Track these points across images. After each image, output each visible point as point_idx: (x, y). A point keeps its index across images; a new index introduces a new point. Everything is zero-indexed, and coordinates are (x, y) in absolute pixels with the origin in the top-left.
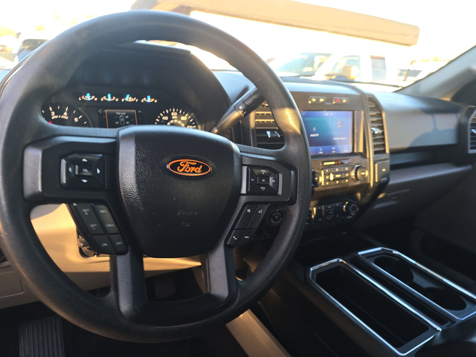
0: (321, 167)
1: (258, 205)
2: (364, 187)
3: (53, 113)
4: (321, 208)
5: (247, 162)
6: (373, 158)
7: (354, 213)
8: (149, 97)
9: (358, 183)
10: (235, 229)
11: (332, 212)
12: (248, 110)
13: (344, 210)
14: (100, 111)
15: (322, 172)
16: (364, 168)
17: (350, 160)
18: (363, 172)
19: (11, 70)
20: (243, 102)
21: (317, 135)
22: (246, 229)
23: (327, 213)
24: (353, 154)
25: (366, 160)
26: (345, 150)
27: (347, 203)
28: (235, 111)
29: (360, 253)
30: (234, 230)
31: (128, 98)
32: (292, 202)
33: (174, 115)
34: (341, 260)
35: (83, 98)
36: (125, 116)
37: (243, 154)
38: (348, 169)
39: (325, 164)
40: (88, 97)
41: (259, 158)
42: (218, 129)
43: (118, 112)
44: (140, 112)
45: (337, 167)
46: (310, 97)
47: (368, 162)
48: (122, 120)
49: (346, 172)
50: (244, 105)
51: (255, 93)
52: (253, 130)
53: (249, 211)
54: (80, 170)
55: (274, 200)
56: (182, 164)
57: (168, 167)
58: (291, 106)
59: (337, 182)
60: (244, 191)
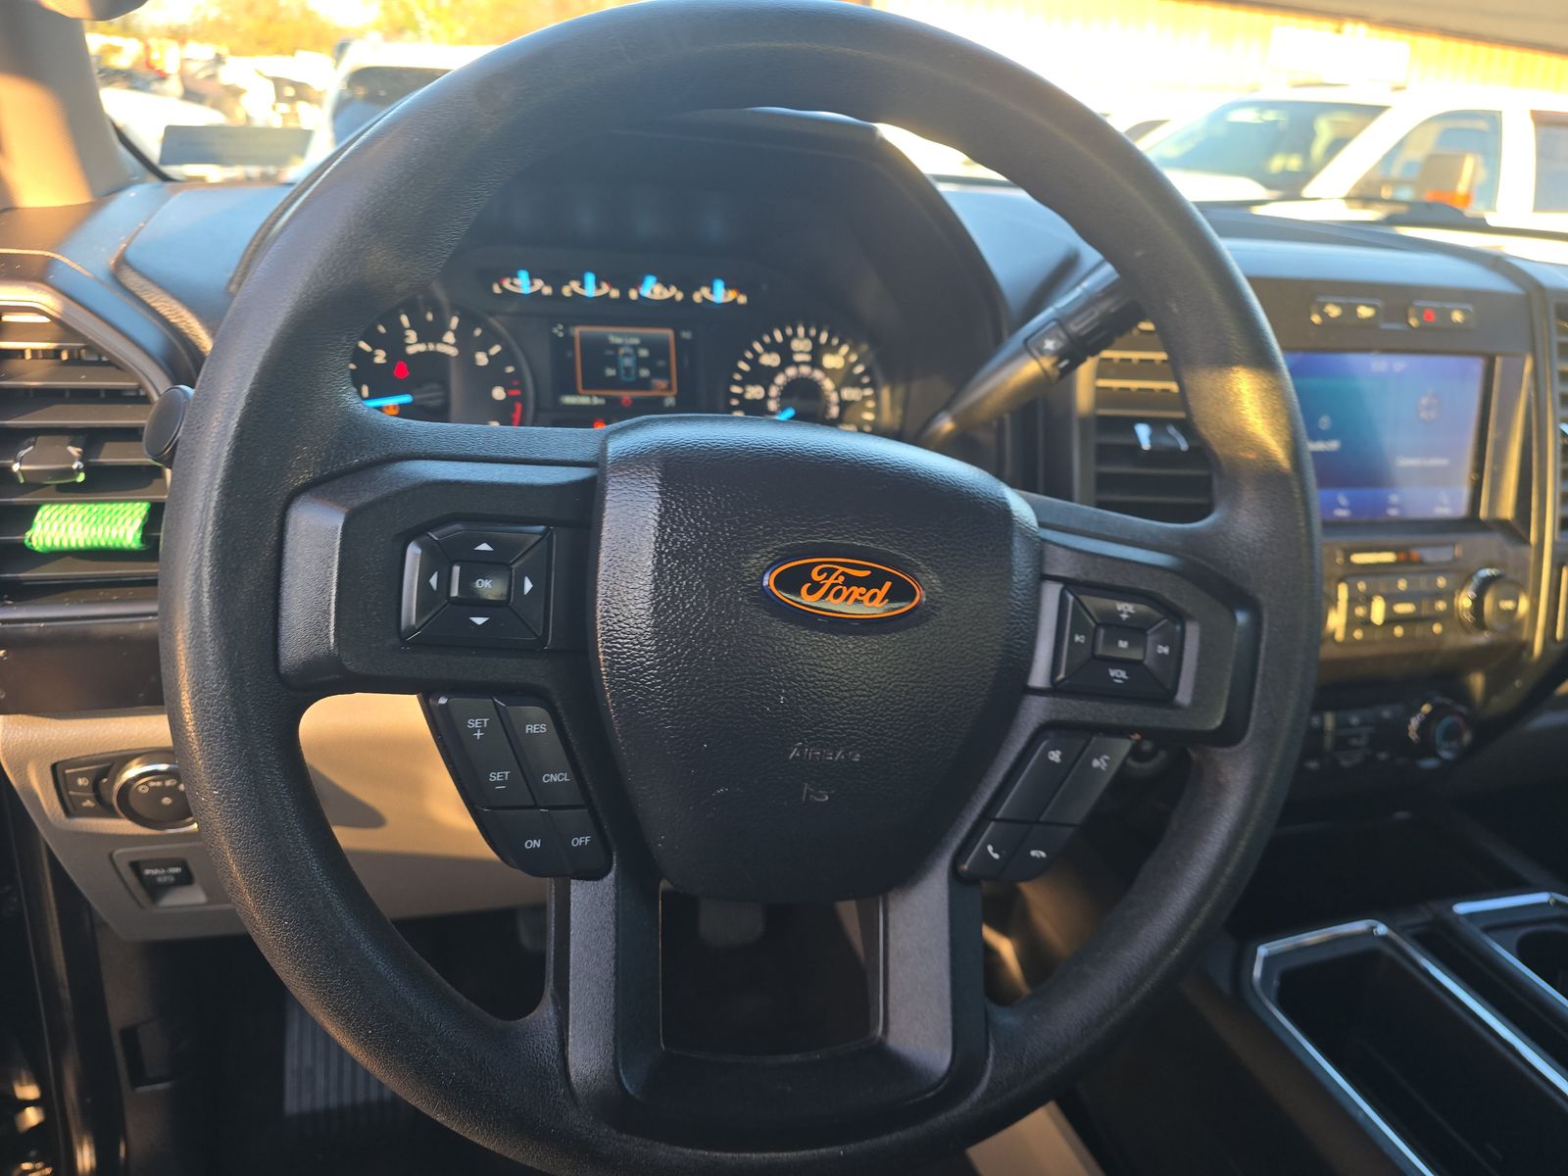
0: (1339, 572)
1: (1094, 739)
2: (1506, 655)
3: (412, 336)
4: (1322, 721)
5: (1062, 565)
6: (1555, 544)
7: (1449, 749)
8: (719, 285)
9: (1483, 638)
10: (996, 820)
11: (1363, 742)
12: (1074, 353)
13: (1413, 735)
14: (558, 331)
15: (1343, 592)
16: (1512, 582)
17: (1458, 551)
18: (1507, 598)
19: (292, 189)
20: (1061, 322)
21: (1333, 445)
22: (1037, 822)
23: (1342, 743)
24: (1470, 523)
25: (1522, 549)
26: (1443, 505)
27: (1426, 708)
28: (1027, 356)
29: (1462, 908)
30: (992, 824)
31: (652, 289)
32: (1230, 734)
33: (801, 346)
34: (1382, 929)
35: (507, 284)
36: (635, 348)
37: (1048, 534)
38: (1447, 583)
39: (1359, 558)
40: (523, 284)
41: (1111, 554)
42: (955, 419)
43: (615, 336)
44: (686, 335)
45: (1401, 575)
46: (1321, 299)
47: (1532, 558)
48: (628, 362)
49: (1438, 595)
50: (1062, 335)
51: (1109, 291)
52: (1084, 421)
53: (1055, 756)
54: (466, 582)
55: (1157, 723)
56: (820, 573)
57: (768, 580)
58: (1260, 360)
59: (1399, 631)
60: (1039, 677)
